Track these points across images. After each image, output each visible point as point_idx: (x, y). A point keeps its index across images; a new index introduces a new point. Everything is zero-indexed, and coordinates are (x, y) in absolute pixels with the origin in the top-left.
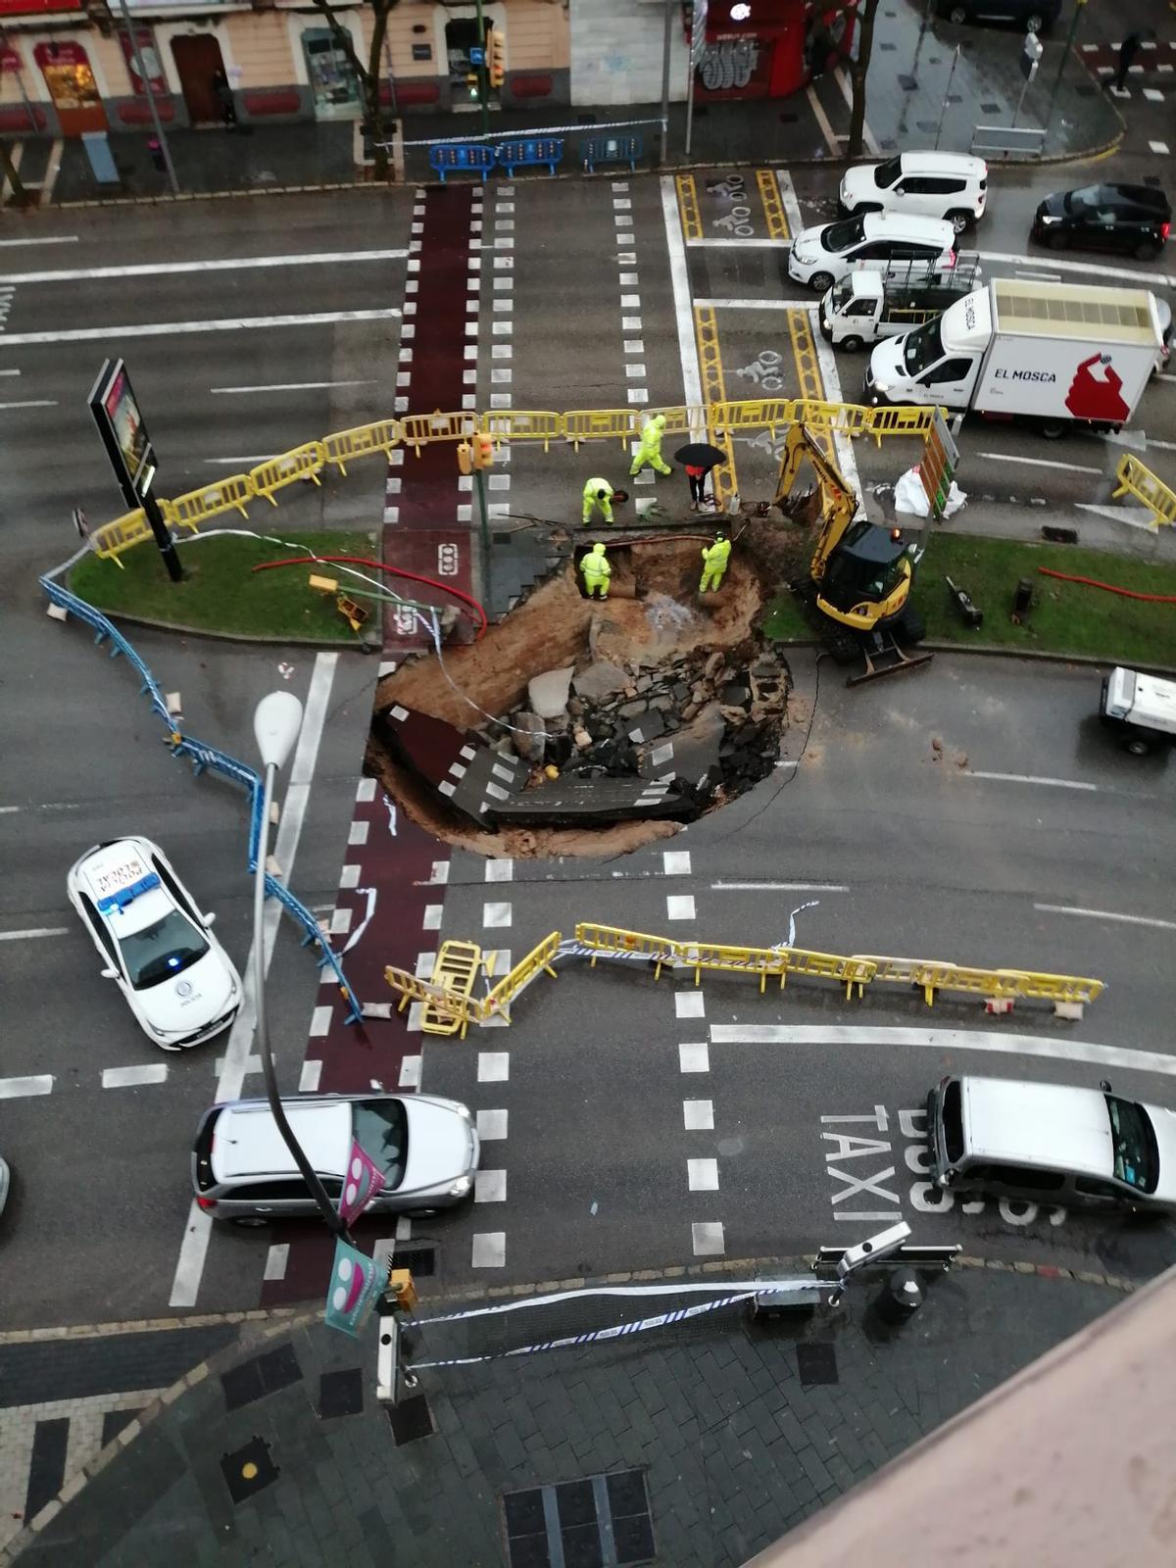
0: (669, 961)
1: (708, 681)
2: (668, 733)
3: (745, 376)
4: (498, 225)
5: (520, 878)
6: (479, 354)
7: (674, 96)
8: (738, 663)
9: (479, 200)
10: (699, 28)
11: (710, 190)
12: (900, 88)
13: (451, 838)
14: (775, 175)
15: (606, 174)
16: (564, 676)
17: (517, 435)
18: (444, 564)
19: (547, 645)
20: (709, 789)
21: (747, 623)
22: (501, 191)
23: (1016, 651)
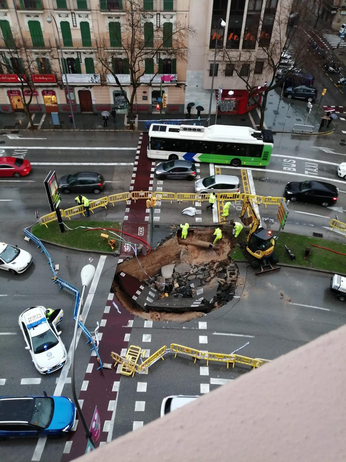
0: (199, 357)
1: (214, 271)
2: (202, 285)
5: (154, 327)
6: (154, 177)
7: (212, 113)
8: (224, 266)
10: (220, 96)
12: (274, 114)
13: (135, 313)
16: (172, 266)
17: (164, 198)
20: (214, 303)
21: (226, 254)
23: (305, 268)
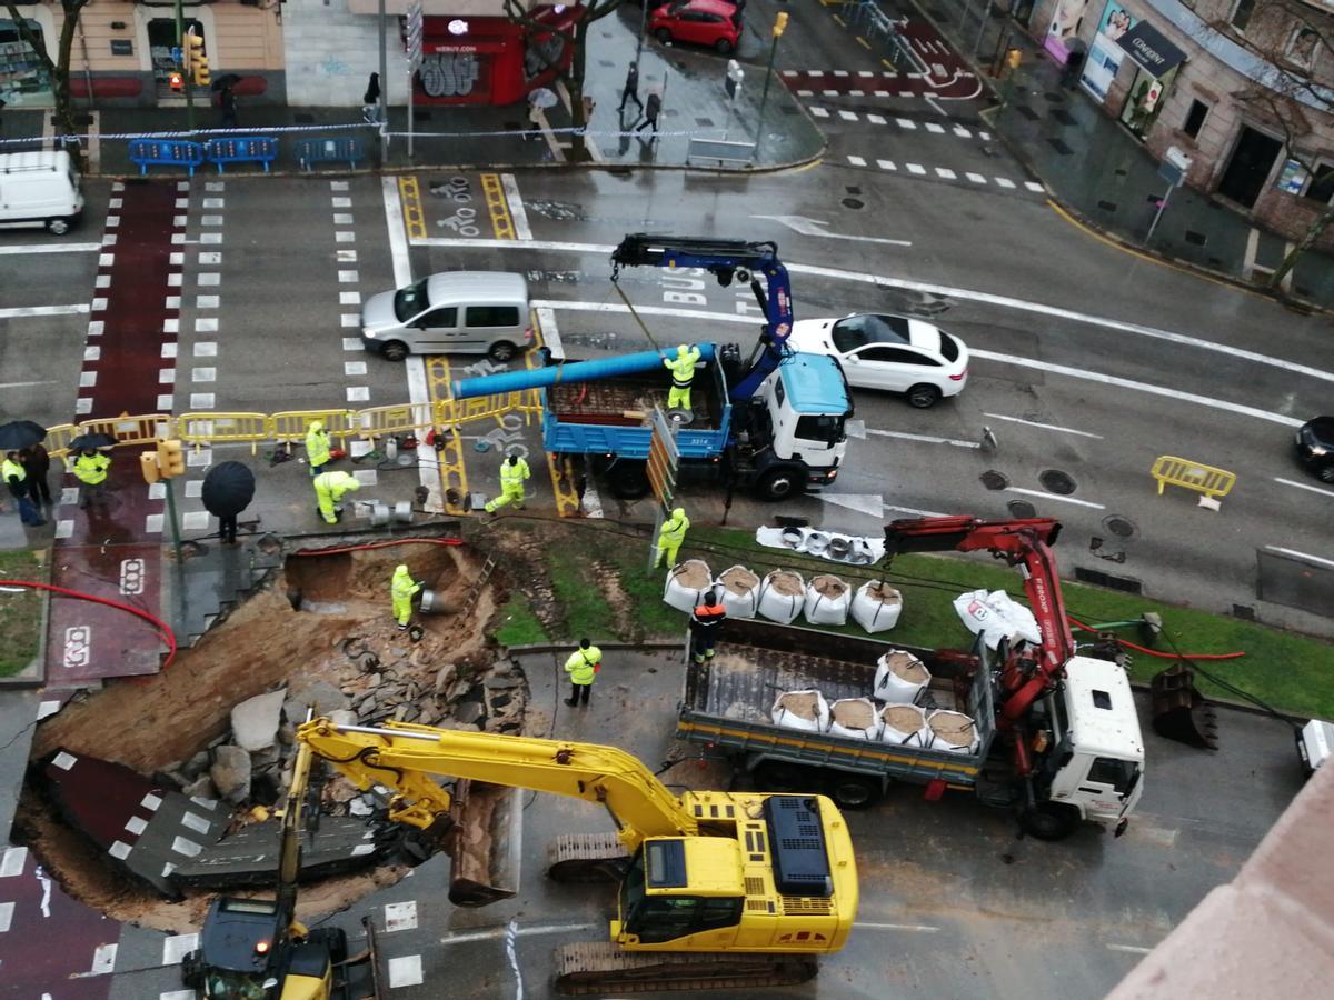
1: (439, 696)
3: (474, 372)
4: (205, 220)
6: (179, 353)
7: (394, 101)
8: (472, 674)
9: (184, 195)
10: (415, 39)
11: (434, 191)
13: (123, 913)
14: (500, 178)
15: (325, 173)
16: (274, 701)
17: (221, 437)
18: (128, 582)
19: (254, 666)
21: (482, 630)
22: (209, 187)
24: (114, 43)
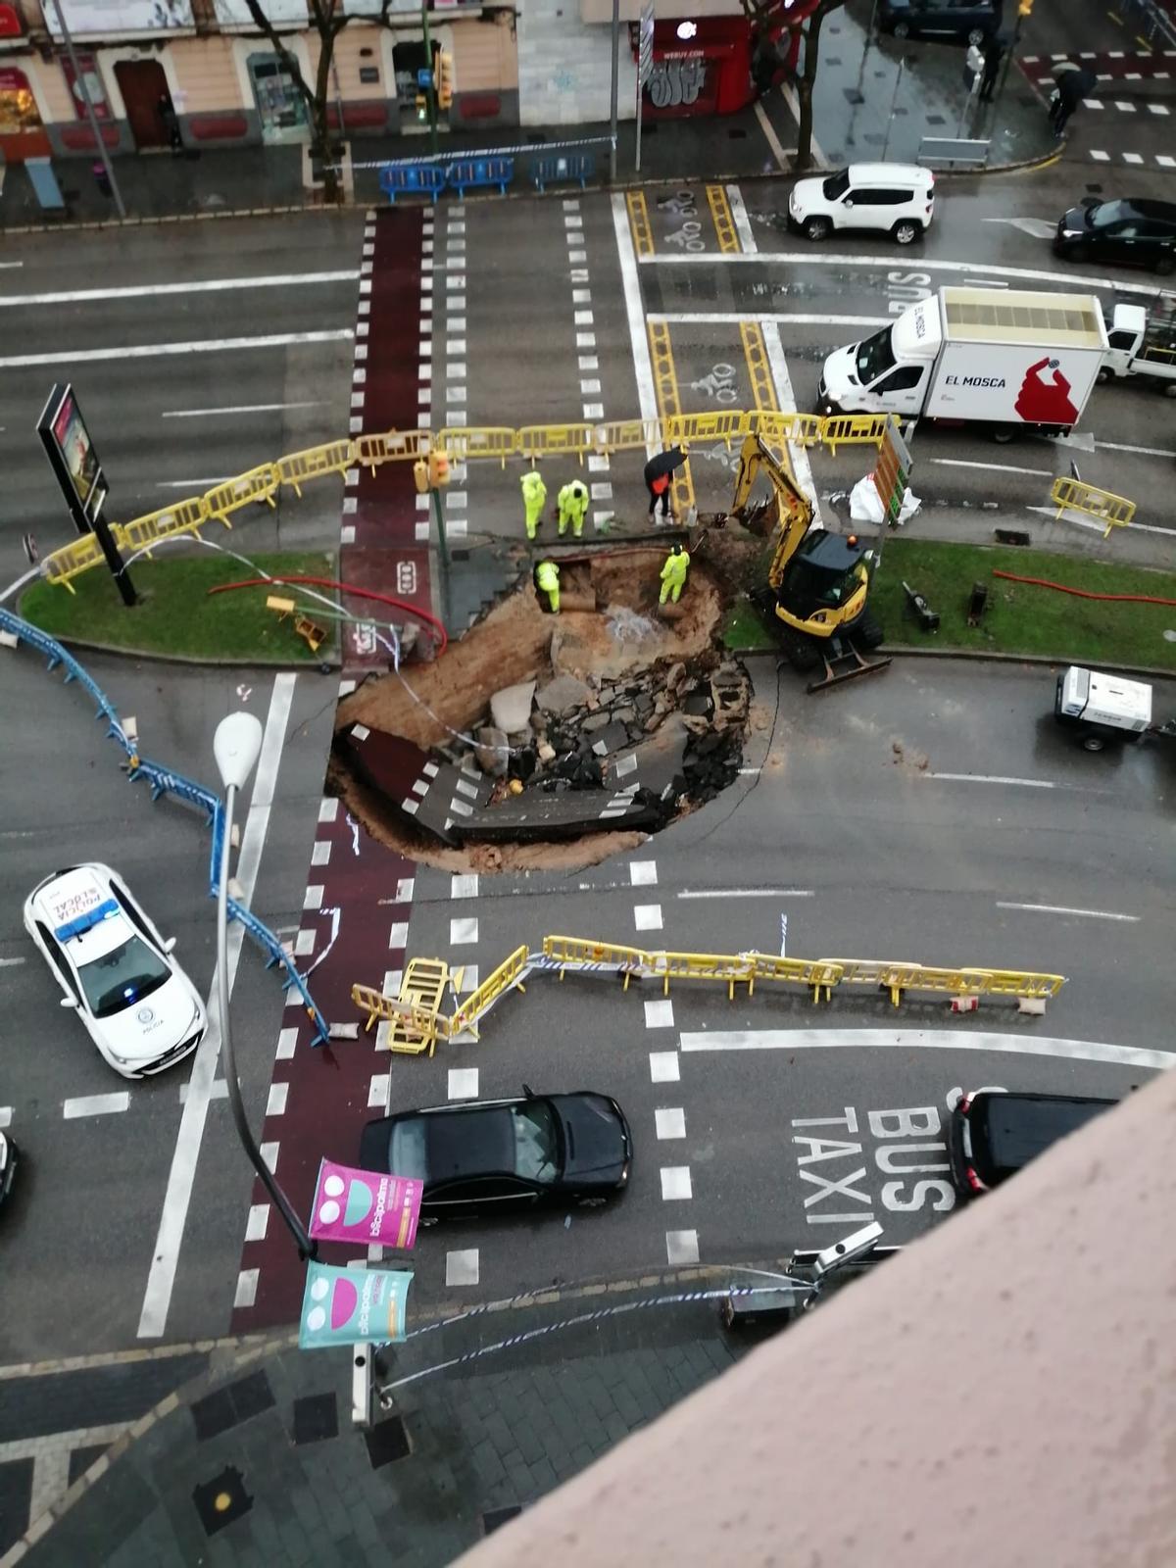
0: (638, 971)
1: (670, 691)
2: (631, 743)
3: (699, 389)
4: (450, 245)
5: (485, 894)
6: (433, 375)
7: (622, 115)
9: (430, 221)
10: (646, 48)
11: (661, 206)
12: (846, 103)
13: (416, 856)
14: (725, 190)
15: (557, 192)
16: (526, 691)
17: (474, 452)
18: (403, 582)
20: (674, 798)
21: (708, 633)
22: (452, 212)
23: (973, 653)
24: (363, 71)
